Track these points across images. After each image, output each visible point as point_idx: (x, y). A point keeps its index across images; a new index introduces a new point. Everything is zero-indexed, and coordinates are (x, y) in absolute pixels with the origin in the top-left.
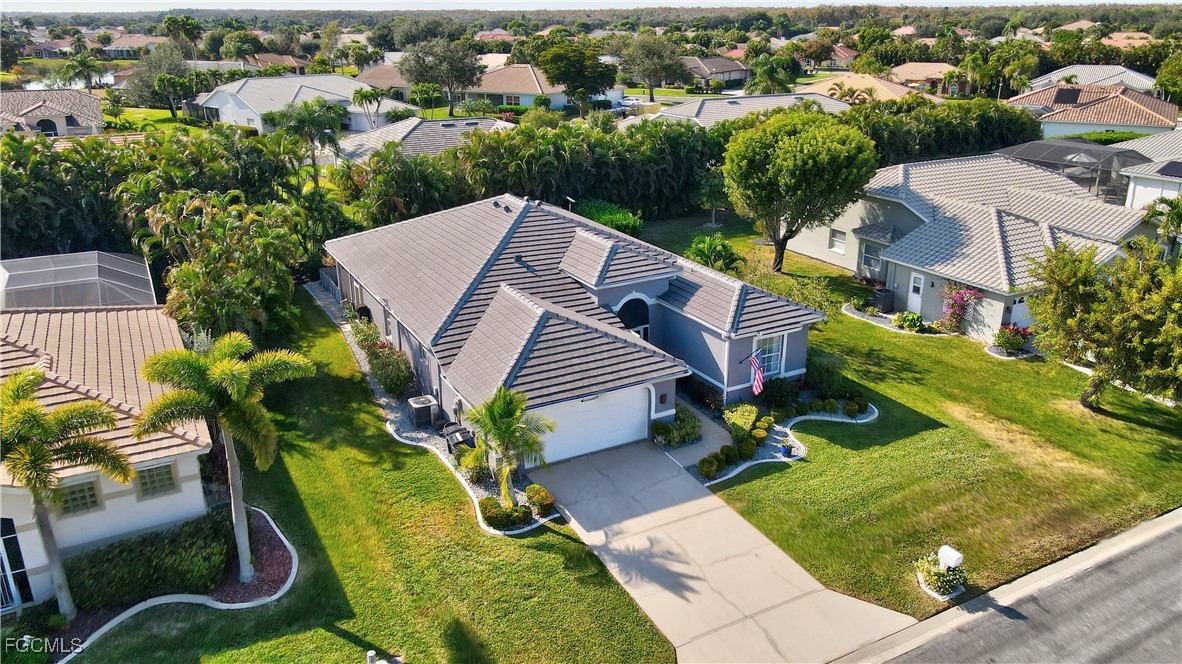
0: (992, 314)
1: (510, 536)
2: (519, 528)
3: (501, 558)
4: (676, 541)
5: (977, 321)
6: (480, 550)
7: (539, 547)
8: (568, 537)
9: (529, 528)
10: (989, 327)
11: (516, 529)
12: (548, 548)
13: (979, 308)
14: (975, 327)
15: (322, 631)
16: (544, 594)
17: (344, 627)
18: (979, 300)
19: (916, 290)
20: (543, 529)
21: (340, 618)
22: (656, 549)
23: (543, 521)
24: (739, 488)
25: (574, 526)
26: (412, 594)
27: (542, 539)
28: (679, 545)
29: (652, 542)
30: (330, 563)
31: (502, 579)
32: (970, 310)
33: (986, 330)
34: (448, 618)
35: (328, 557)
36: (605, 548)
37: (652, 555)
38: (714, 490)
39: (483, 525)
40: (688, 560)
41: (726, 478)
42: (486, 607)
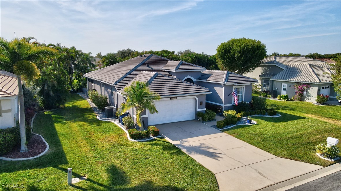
0: (313, 92)
1: (141, 142)
2: (144, 139)
3: (136, 147)
4: (210, 144)
5: (308, 96)
6: (128, 145)
7: (152, 144)
8: (164, 142)
9: (149, 139)
10: (313, 97)
11: (143, 140)
12: (157, 145)
13: (309, 91)
14: (307, 97)
15: (52, 168)
16: (154, 157)
17: (63, 167)
18: (308, 88)
19: (284, 89)
20: (154, 140)
21: (61, 164)
22: (202, 146)
23: (154, 138)
24: (232, 131)
25: (167, 139)
26: (96, 158)
27: (153, 142)
28: (212, 145)
30: (63, 149)
31: (136, 153)
32: (305, 92)
33: (312, 98)
34: (110, 164)
35: (62, 147)
36: (180, 145)
38: (223, 131)
39: (130, 139)
40: (217, 149)
41: (228, 128)
42: (128, 161)
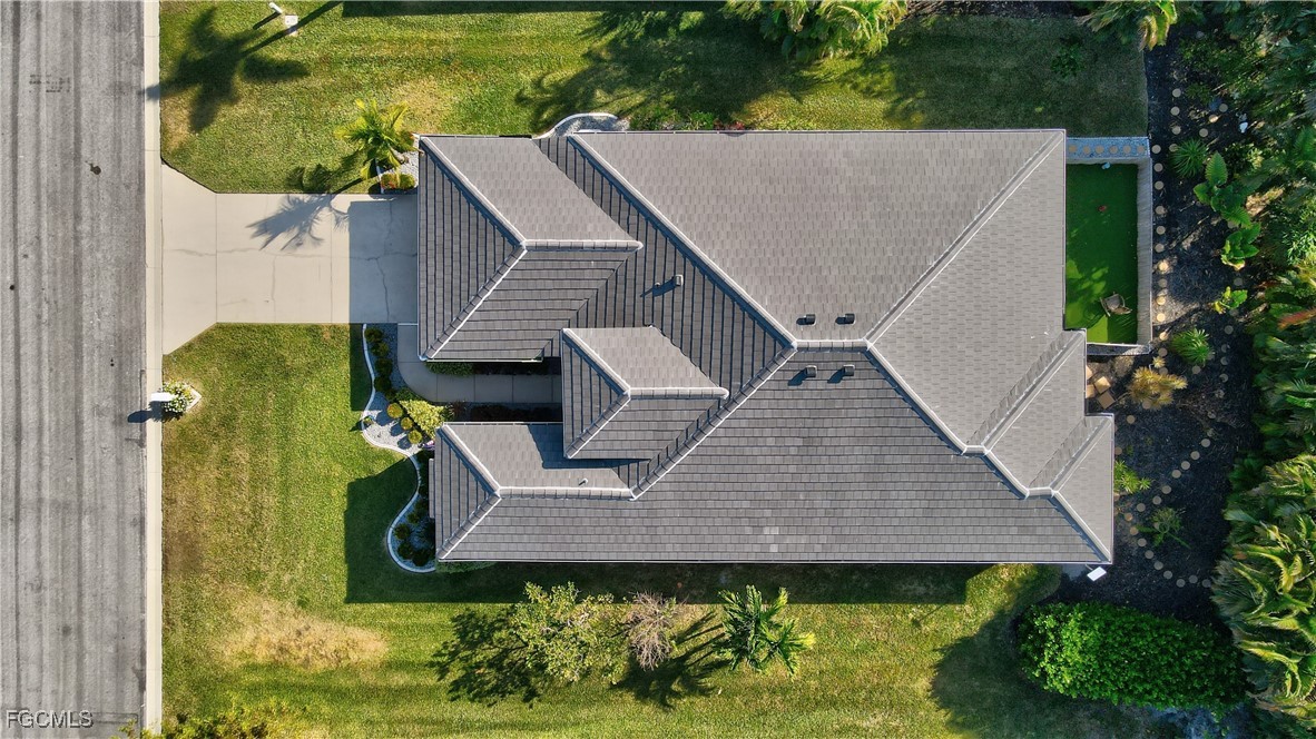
8: (352, 185)
22: (307, 237)
25: (362, 196)
28: (304, 256)
29: (317, 241)
34: (312, 72)
36: (327, 204)
37: (302, 231)
38: (355, 327)
41: (365, 348)
